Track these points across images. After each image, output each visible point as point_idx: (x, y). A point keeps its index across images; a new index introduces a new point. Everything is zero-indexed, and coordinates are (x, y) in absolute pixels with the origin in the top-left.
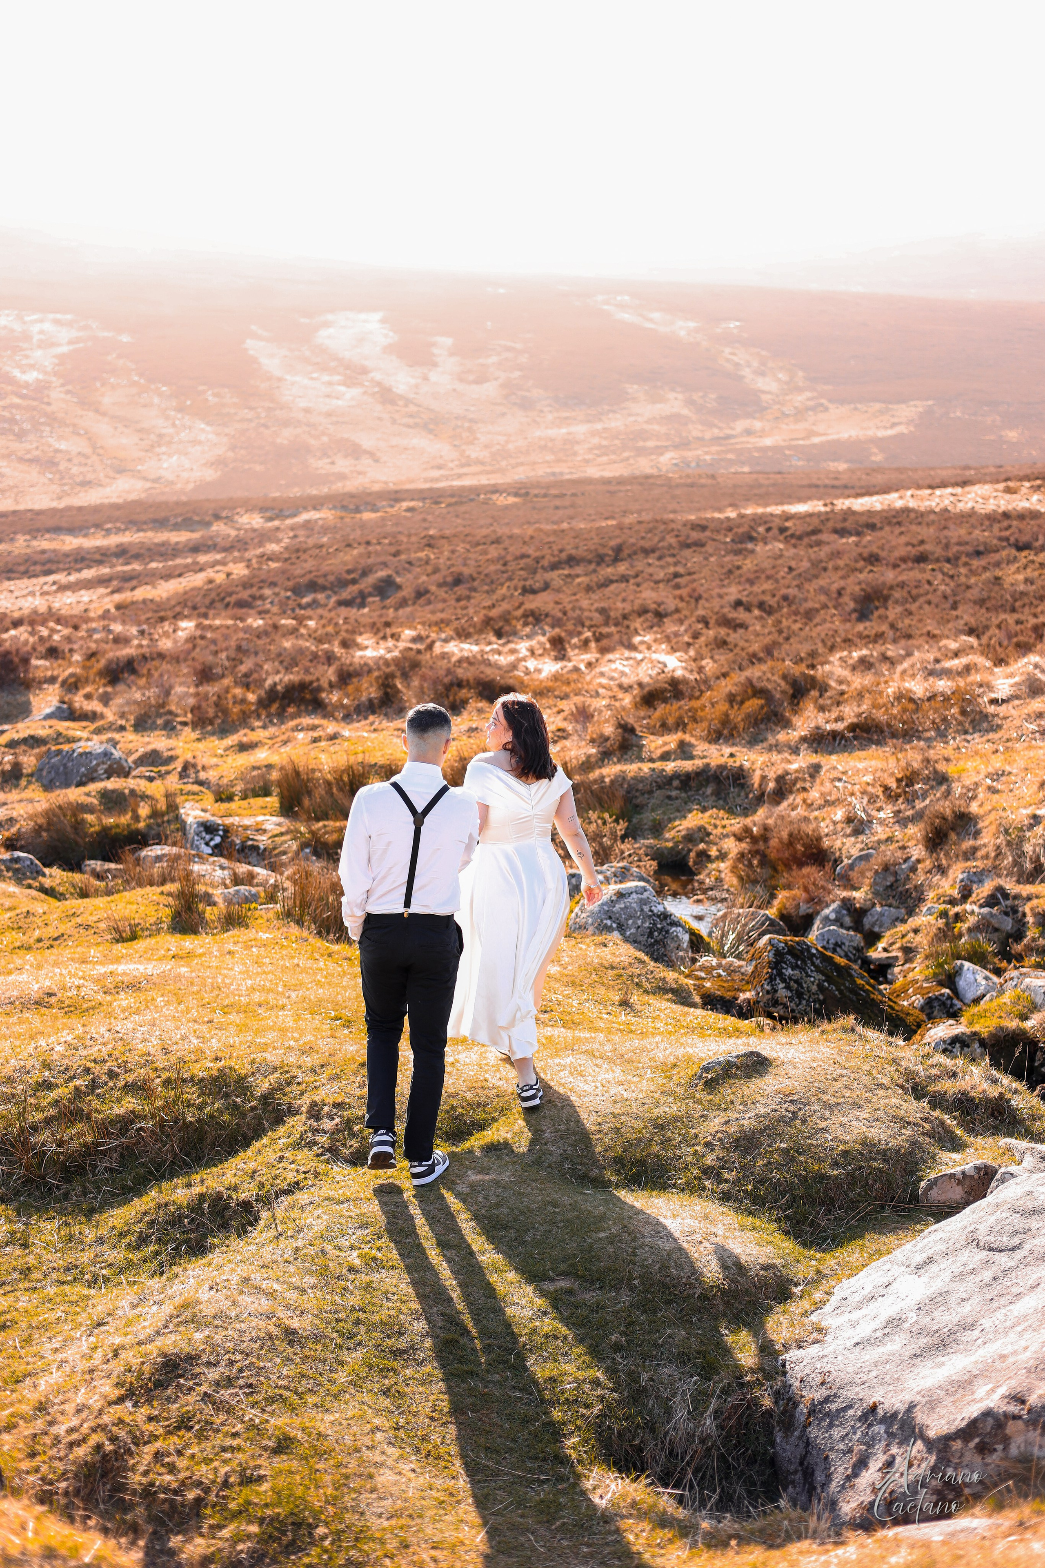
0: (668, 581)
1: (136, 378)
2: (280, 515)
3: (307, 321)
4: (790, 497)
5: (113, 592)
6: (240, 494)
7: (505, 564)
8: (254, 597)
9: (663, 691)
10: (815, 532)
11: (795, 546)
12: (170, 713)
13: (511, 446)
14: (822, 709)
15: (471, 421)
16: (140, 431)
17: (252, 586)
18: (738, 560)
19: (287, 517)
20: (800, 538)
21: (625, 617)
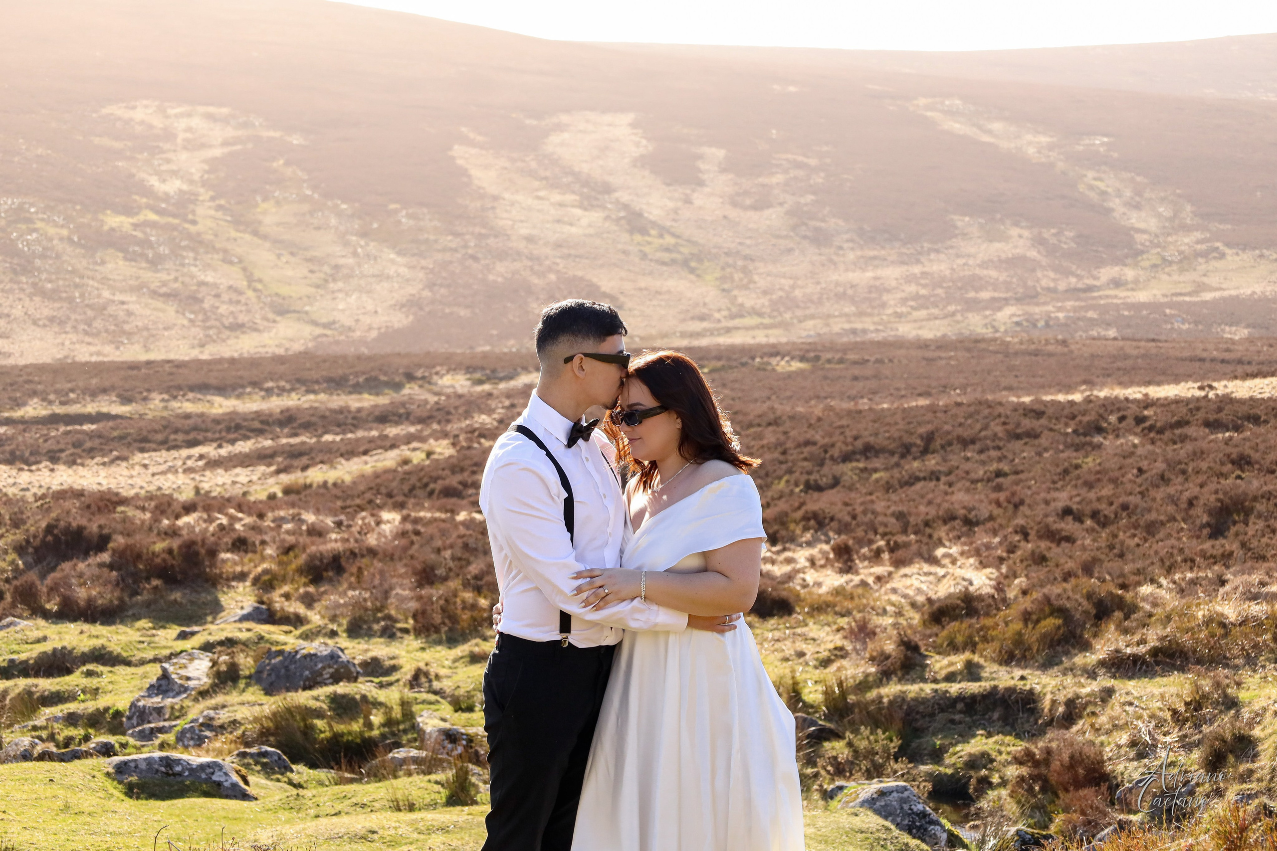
0: (989, 480)
1: (309, 192)
2: (493, 377)
3: (534, 122)
4: (1164, 373)
5: (278, 472)
6: (440, 348)
7: (784, 453)
8: (465, 485)
9: (955, 608)
10: (1181, 424)
11: (1153, 442)
12: (389, 617)
13: (798, 293)
14: (1126, 631)
15: (746, 258)
16: (310, 260)
17: (462, 470)
18: (1077, 458)
19: (501, 379)
20: (1161, 431)
21: (927, 524)
